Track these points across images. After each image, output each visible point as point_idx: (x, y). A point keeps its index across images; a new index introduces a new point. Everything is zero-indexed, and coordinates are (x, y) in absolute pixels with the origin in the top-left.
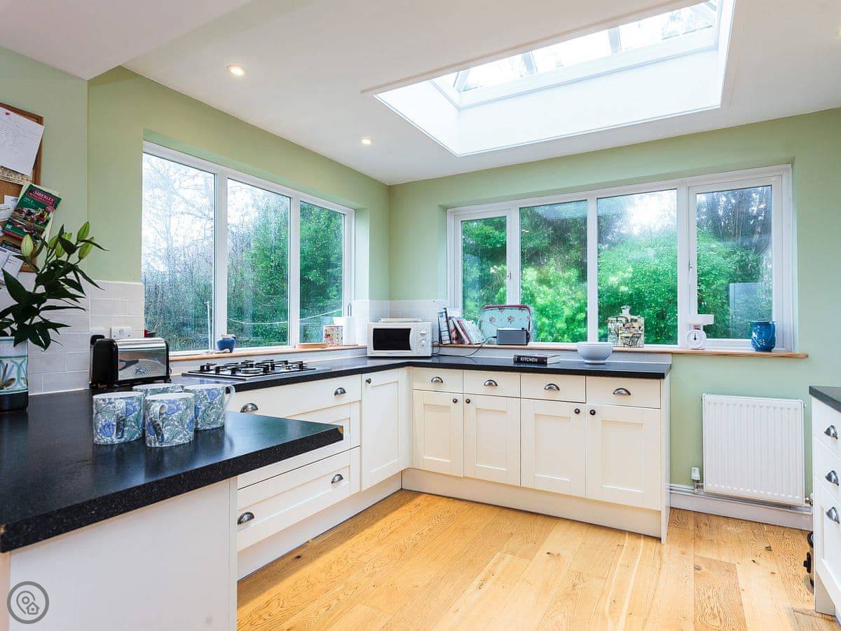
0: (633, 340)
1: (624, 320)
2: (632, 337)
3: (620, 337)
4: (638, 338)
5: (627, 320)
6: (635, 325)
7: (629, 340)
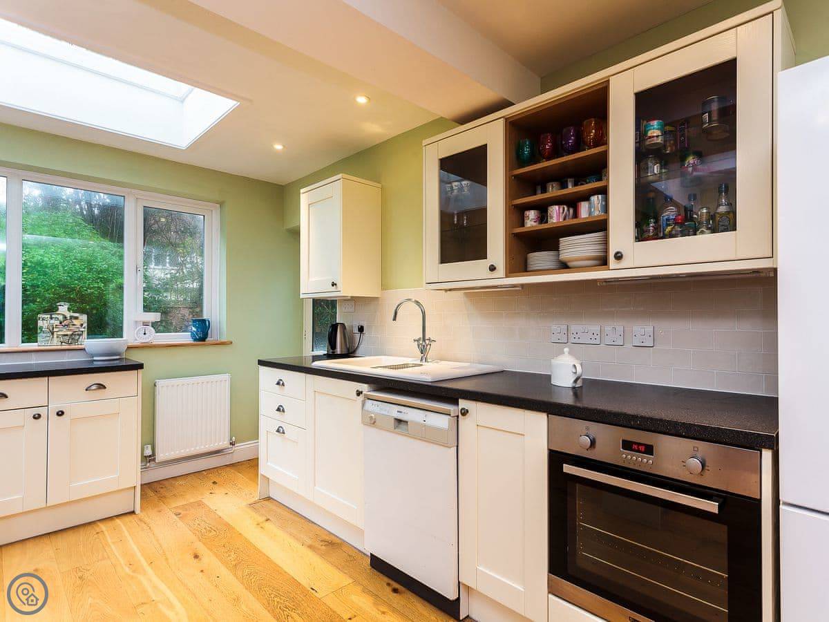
0: (74, 337)
1: (61, 318)
2: (73, 334)
3: (55, 336)
4: (80, 335)
5: (66, 317)
6: (75, 322)
7: (67, 338)
